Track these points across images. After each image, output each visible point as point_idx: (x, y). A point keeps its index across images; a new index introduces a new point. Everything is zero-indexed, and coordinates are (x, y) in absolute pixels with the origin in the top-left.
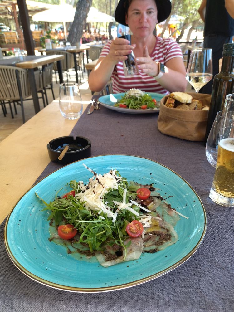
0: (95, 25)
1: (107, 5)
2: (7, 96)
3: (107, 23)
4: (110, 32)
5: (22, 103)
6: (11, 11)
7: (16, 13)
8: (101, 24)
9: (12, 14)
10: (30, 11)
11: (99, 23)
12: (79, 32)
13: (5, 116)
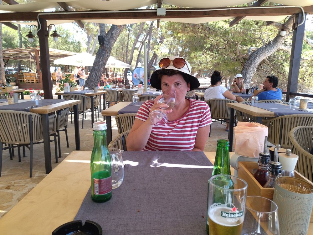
0: (113, 69)
1: (123, 54)
2: (16, 141)
3: (123, 68)
4: (126, 76)
5: (32, 147)
6: (34, 55)
7: (38, 58)
8: (118, 69)
9: (35, 58)
10: (52, 56)
11: (116, 68)
12: (98, 77)
13: (11, 159)
